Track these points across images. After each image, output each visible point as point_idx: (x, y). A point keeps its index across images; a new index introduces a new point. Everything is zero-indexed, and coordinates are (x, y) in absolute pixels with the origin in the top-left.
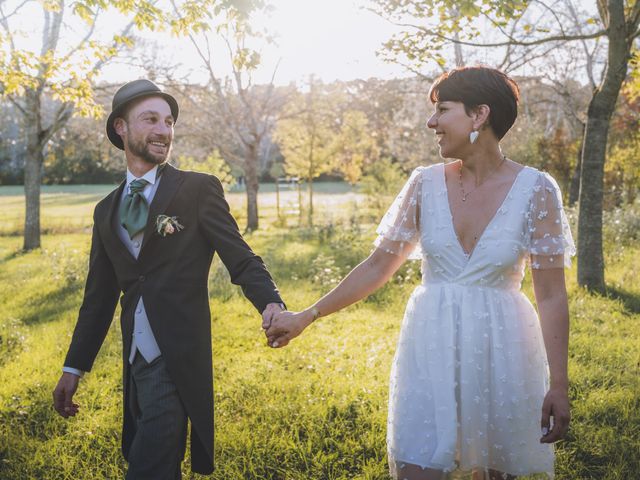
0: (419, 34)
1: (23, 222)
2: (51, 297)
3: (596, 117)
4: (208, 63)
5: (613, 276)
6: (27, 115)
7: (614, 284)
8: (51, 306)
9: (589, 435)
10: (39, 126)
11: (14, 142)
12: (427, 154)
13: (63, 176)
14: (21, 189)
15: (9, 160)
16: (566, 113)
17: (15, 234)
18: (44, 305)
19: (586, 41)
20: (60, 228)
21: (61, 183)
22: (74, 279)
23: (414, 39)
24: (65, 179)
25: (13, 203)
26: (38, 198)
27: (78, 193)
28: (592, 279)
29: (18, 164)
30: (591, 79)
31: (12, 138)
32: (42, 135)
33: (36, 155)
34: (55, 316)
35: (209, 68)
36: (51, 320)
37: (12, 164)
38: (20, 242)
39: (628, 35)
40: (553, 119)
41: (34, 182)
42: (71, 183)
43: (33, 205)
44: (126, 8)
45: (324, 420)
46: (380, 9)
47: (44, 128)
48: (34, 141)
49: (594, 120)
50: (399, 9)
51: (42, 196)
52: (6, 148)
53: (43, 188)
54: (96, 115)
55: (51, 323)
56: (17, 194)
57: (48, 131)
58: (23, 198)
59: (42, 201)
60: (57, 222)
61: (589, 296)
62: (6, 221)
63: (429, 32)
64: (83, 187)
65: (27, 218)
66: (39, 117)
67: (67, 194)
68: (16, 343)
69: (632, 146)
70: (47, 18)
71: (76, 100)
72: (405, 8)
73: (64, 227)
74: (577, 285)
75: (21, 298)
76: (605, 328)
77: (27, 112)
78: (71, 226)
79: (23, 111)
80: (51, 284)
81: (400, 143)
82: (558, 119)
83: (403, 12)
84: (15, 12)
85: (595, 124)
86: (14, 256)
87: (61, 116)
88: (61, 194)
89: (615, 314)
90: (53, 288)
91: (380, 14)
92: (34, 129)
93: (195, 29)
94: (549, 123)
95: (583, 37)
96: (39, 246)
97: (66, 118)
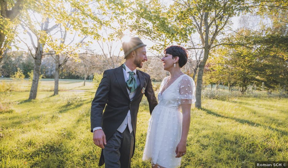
0: (160, 45)
1: (54, 88)
2: (63, 107)
3: (201, 67)
4: (103, 50)
5: (203, 106)
6: (56, 60)
7: (203, 107)
8: (64, 109)
9: (203, 140)
10: (59, 63)
11: (49, 67)
12: (156, 75)
13: (62, 77)
14: (54, 79)
15: (48, 72)
16: (190, 66)
17: (51, 91)
18: (62, 109)
19: (196, 49)
20: (62, 90)
21: (62, 78)
22: (70, 102)
23: (158, 46)
24: (63, 77)
25: (49, 83)
26: (58, 82)
27: (67, 81)
28: (198, 106)
29: (50, 73)
30: (196, 59)
31: (49, 66)
32: (60, 66)
33: (58, 71)
34: (66, 111)
35: (103, 51)
36: (65, 112)
37: (49, 73)
38: (53, 93)
39: (209, 49)
40: (186, 68)
41: (57, 78)
42: (64, 78)
43: (57, 84)
44: (92, 34)
45: (140, 136)
46: (151, 39)
47: (60, 64)
48: (58, 67)
49: (200, 68)
50: (155, 39)
51: (59, 81)
52: (47, 69)
53: (59, 80)
54: (79, 62)
55: (65, 113)
56: (52, 81)
57: (61, 65)
58: (54, 82)
59: (59, 83)
60: (62, 88)
61: (198, 110)
62: (49, 87)
63: (162, 45)
64: (68, 79)
65: (55, 86)
66: (59, 61)
67: (64, 81)
68: (58, 117)
69: (206, 75)
70: (62, 35)
71: (74, 57)
72: (157, 39)
73: (64, 90)
74: (195, 107)
75: (56, 107)
76: (203, 117)
77: (56, 59)
78: (66, 89)
79: (55, 59)
80: (63, 103)
81: (149, 72)
82: (188, 68)
83: (156, 40)
84: (55, 34)
85: (201, 69)
86: (51, 96)
87: (65, 61)
88: (62, 81)
89: (204, 114)
90: (64, 104)
91: (151, 40)
92: (58, 64)
93: (112, 40)
94: (185, 69)
95: (195, 48)
96: (58, 94)
97: (66, 62)
